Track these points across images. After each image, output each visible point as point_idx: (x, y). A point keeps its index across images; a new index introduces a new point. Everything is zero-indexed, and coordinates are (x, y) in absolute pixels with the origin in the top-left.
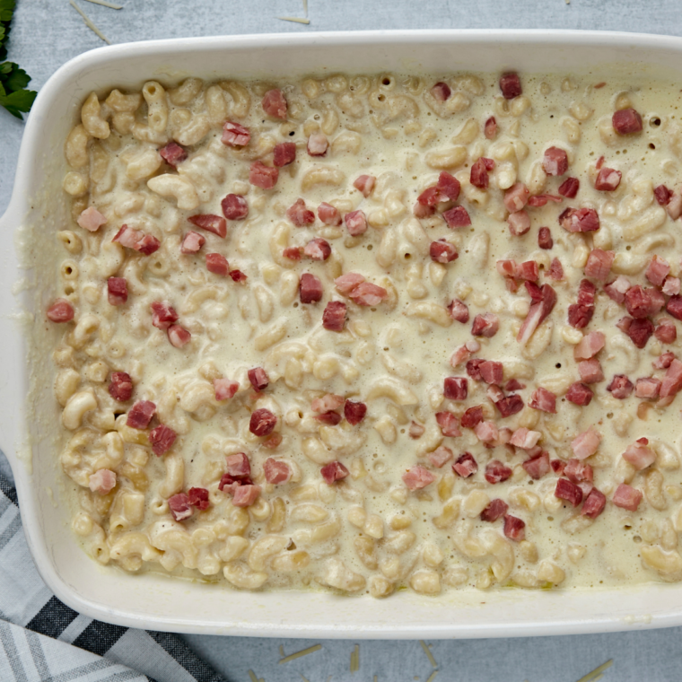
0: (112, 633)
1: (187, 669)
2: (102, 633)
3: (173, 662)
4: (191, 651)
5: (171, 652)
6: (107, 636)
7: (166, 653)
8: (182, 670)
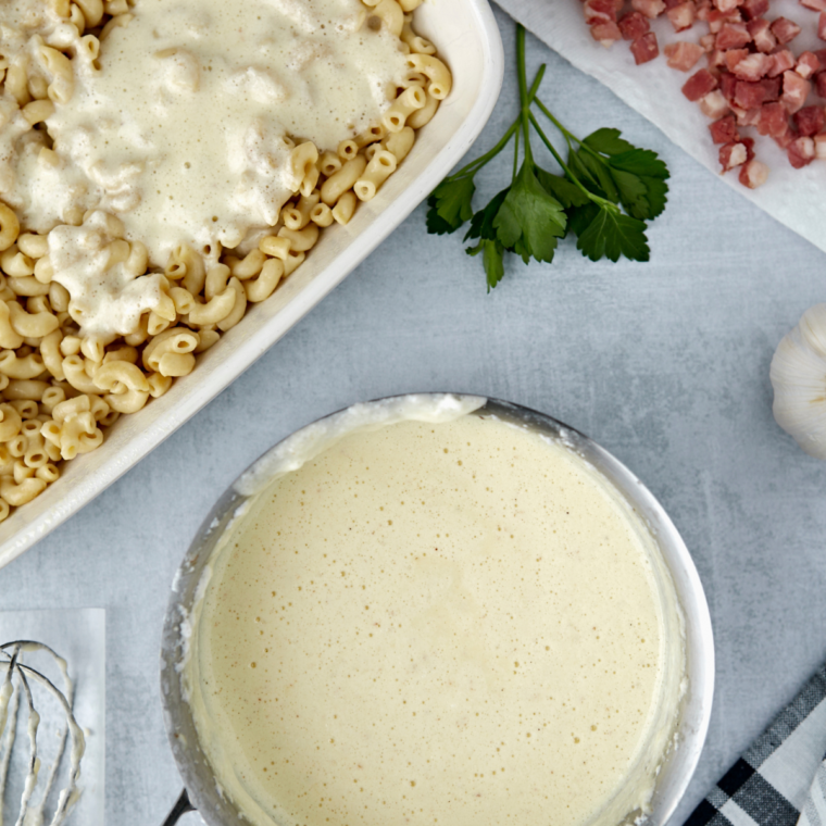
0: (771, 799)
1: (812, 709)
2: (770, 810)
3: (804, 726)
4: (791, 704)
5: (792, 727)
6: (774, 805)
7: (794, 733)
8: (813, 715)
